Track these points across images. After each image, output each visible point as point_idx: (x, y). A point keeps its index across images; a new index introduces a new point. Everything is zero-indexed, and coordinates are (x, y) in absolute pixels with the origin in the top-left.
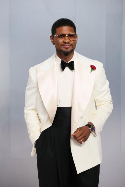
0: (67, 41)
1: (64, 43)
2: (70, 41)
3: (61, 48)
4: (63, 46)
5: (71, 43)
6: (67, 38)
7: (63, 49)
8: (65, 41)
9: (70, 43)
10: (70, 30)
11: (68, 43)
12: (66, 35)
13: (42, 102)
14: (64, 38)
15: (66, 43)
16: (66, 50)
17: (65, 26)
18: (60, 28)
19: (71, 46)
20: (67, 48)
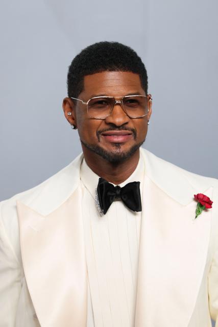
0: (119, 120)
1: (107, 127)
2: (127, 119)
3: (99, 141)
4: (104, 135)
5: (131, 125)
6: (118, 109)
7: (103, 145)
8: (111, 120)
9: (127, 126)
10: (129, 85)
11: (123, 126)
12: (117, 102)
13: (35, 317)
14: (109, 110)
15: (113, 126)
16: (115, 150)
17: (112, 70)
18: (97, 74)
19: (132, 137)
20: (118, 145)
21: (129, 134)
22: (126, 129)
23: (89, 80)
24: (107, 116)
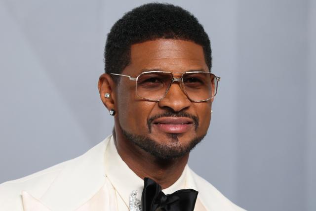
0: (177, 103)
1: (161, 112)
2: (188, 103)
3: (150, 132)
4: (156, 123)
5: (192, 111)
6: (175, 88)
7: (157, 137)
8: (167, 103)
9: (188, 111)
11: (182, 112)
12: (175, 79)
14: (164, 91)
15: (170, 111)
16: (170, 143)
18: (149, 43)
19: (192, 127)
20: (174, 136)
21: (189, 123)
22: (186, 116)
23: (137, 51)
24: (161, 97)
